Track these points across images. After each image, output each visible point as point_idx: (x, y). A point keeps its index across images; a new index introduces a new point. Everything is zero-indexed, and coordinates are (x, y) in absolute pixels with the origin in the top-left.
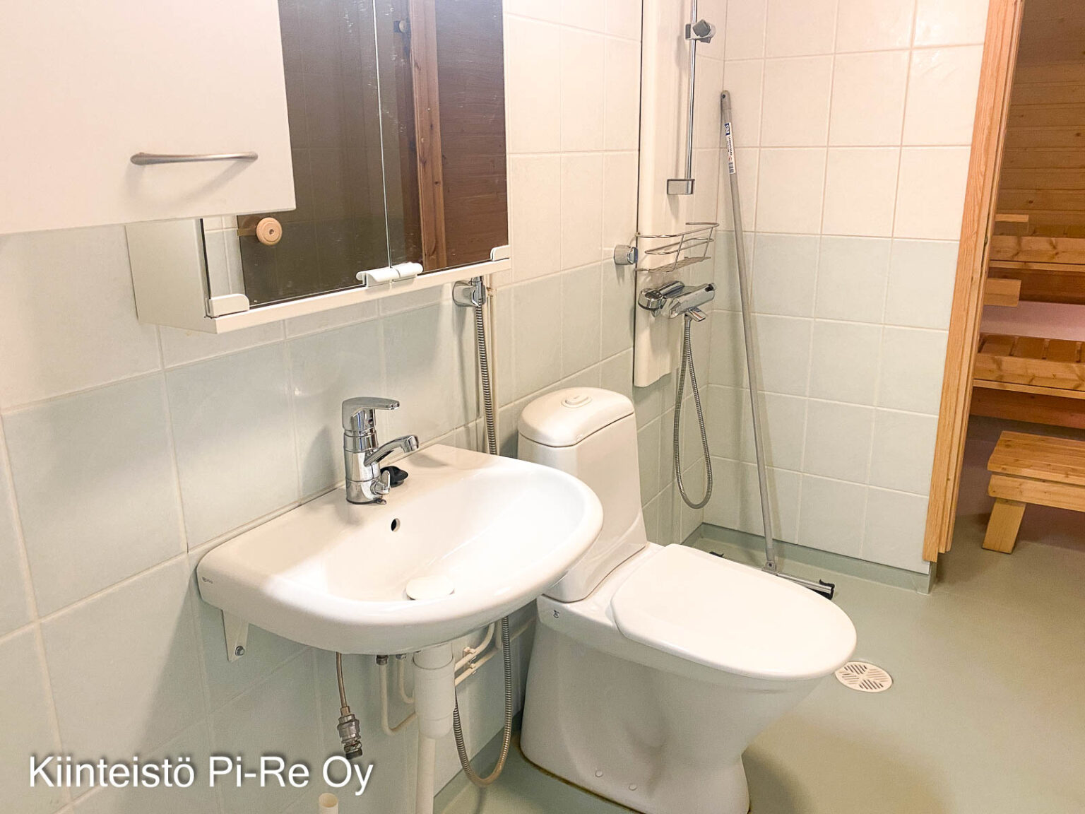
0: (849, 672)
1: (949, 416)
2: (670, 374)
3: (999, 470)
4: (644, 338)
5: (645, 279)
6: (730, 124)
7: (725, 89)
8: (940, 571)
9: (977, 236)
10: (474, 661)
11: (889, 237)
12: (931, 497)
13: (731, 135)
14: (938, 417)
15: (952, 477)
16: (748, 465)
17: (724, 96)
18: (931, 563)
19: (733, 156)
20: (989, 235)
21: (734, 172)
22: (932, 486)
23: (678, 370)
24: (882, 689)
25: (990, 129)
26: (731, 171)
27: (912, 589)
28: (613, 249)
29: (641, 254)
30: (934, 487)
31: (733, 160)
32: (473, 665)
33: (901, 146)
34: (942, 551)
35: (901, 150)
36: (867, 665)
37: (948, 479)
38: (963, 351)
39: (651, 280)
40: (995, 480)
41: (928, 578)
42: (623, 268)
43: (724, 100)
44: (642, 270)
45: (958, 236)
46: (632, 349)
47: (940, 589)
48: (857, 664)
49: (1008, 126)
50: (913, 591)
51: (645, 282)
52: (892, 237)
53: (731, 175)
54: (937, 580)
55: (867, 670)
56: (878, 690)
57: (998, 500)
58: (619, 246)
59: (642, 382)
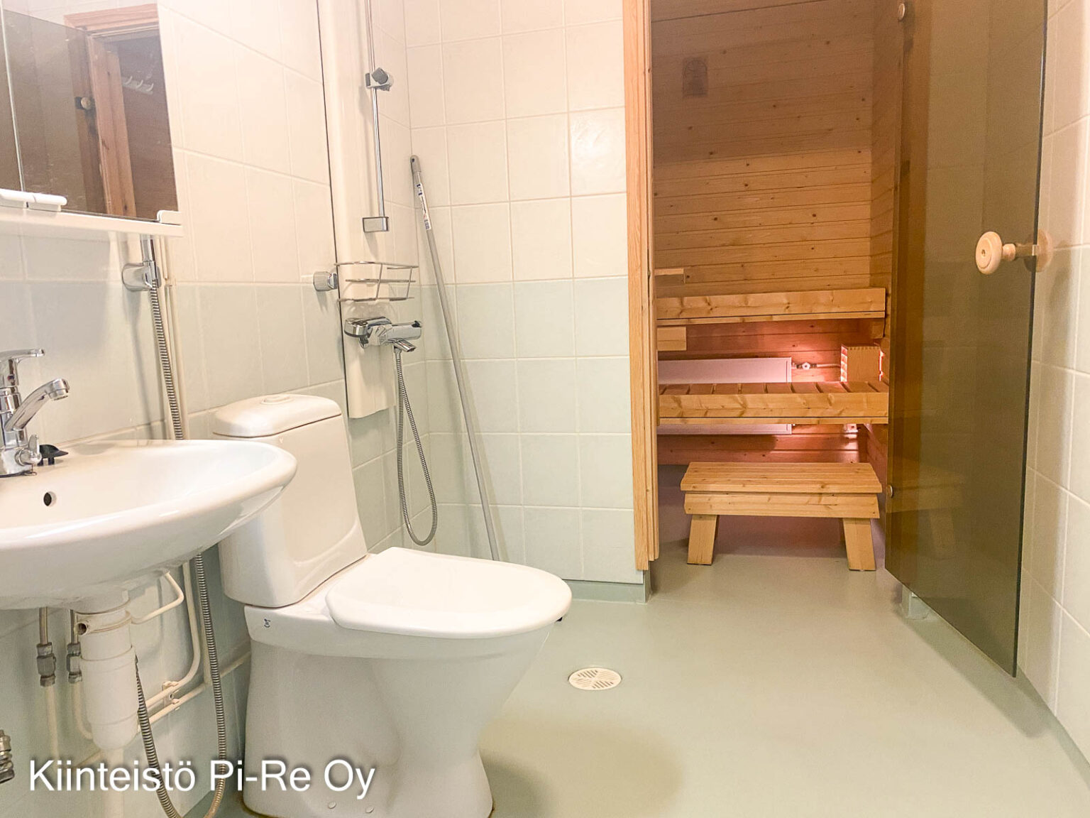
0: (582, 677)
1: (640, 432)
2: (387, 409)
3: (691, 489)
4: (354, 368)
5: (350, 309)
6: (421, 185)
7: (414, 154)
8: (654, 581)
9: (641, 270)
10: (179, 696)
11: (570, 278)
12: (635, 509)
13: (423, 195)
14: (631, 434)
15: (650, 488)
16: (475, 507)
17: (413, 160)
18: (644, 572)
19: (427, 214)
20: (651, 270)
21: (430, 228)
22: (635, 497)
23: (395, 407)
24: (613, 686)
25: (639, 176)
26: (427, 227)
27: (631, 601)
28: (312, 276)
29: (343, 284)
30: (637, 498)
31: (428, 218)
32: (175, 700)
33: (571, 196)
34: (652, 559)
35: (571, 200)
36: (597, 669)
37: (647, 491)
38: (643, 376)
39: (355, 310)
40: (689, 499)
41: (643, 589)
42: (325, 295)
43: (413, 163)
44: (346, 300)
45: (626, 272)
46: (344, 380)
47: (656, 598)
48: (588, 670)
49: (653, 175)
50: (632, 603)
51: (349, 312)
52: (573, 278)
53: (427, 231)
54: (652, 592)
55: (598, 674)
56: (609, 687)
57: (693, 516)
58: (316, 273)
59: (357, 413)
